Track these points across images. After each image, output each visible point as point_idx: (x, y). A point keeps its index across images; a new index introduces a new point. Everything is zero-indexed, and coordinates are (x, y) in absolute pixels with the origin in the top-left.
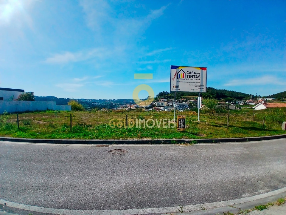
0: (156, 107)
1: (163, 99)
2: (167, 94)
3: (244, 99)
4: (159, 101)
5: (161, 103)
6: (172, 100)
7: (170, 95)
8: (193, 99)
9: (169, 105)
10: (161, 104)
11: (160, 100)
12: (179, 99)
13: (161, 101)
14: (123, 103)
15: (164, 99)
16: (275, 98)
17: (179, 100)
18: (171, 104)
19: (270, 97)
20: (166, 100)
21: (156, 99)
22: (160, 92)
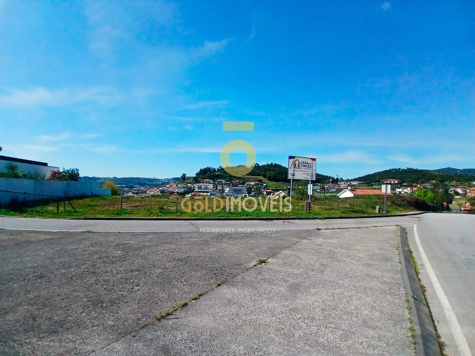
0: (196, 192)
1: (207, 180)
2: (213, 172)
3: (322, 183)
4: (200, 182)
5: (203, 185)
6: (221, 182)
7: (219, 173)
8: (254, 181)
9: (216, 190)
10: (203, 187)
11: (202, 181)
12: (232, 180)
13: (203, 183)
14: (132, 185)
15: (209, 180)
16: (362, 182)
17: (232, 182)
18: (220, 188)
19: (355, 180)
20: (212, 182)
21: (196, 180)
22: (203, 168)
